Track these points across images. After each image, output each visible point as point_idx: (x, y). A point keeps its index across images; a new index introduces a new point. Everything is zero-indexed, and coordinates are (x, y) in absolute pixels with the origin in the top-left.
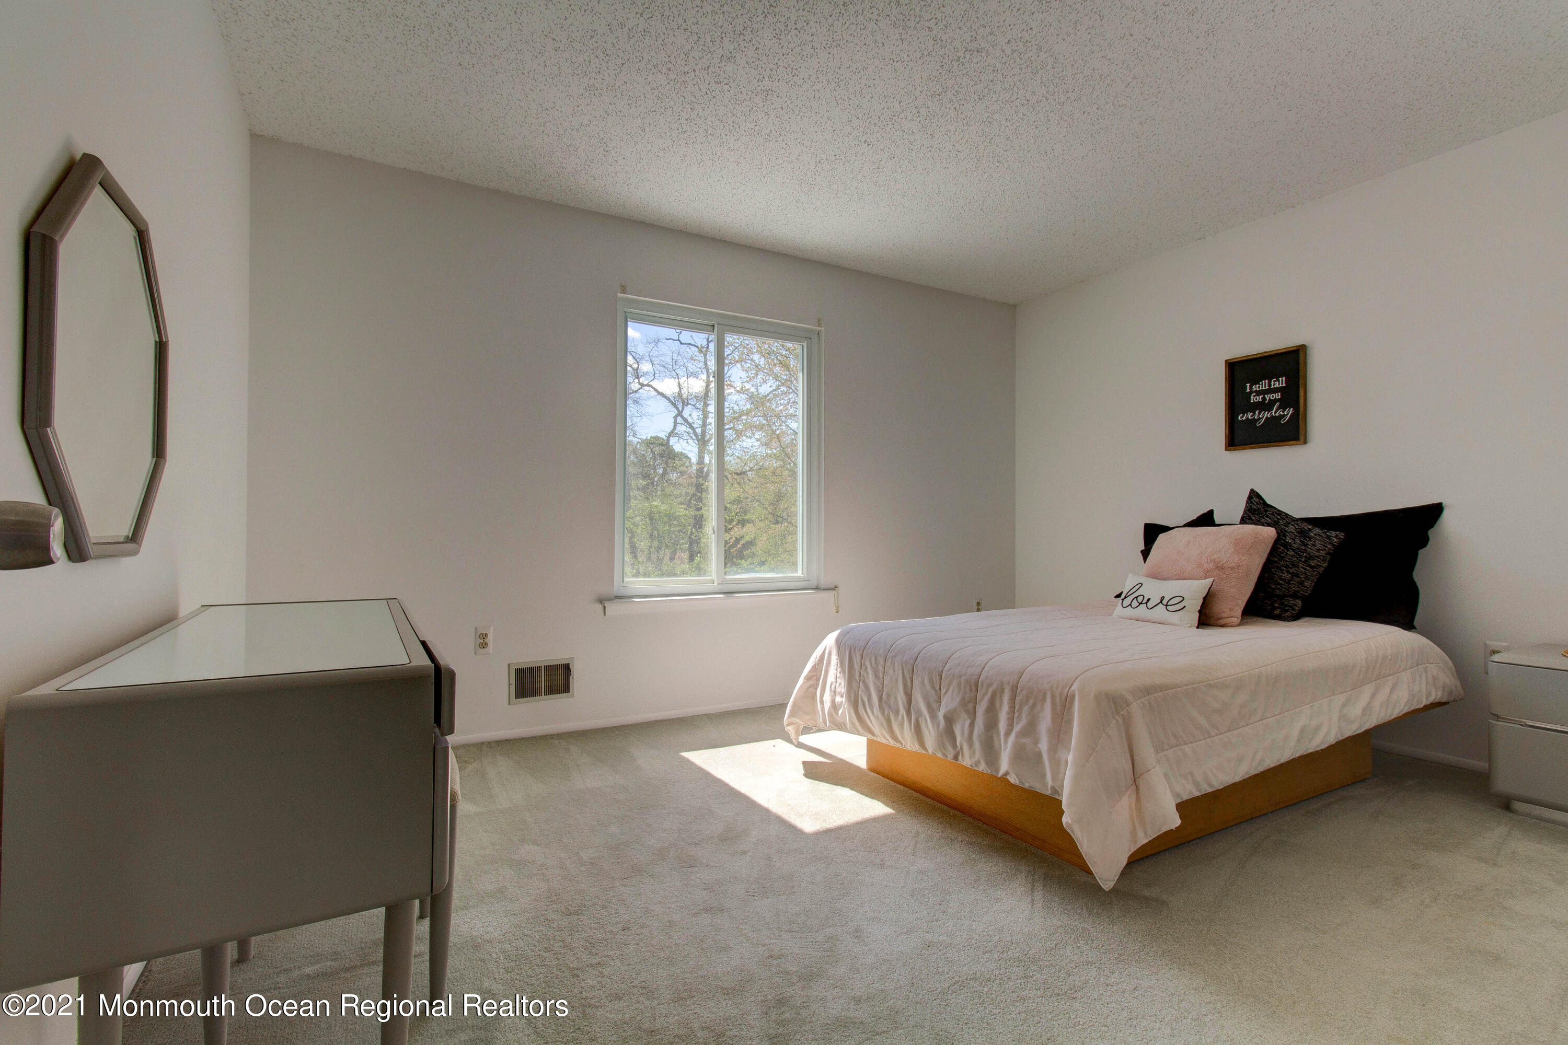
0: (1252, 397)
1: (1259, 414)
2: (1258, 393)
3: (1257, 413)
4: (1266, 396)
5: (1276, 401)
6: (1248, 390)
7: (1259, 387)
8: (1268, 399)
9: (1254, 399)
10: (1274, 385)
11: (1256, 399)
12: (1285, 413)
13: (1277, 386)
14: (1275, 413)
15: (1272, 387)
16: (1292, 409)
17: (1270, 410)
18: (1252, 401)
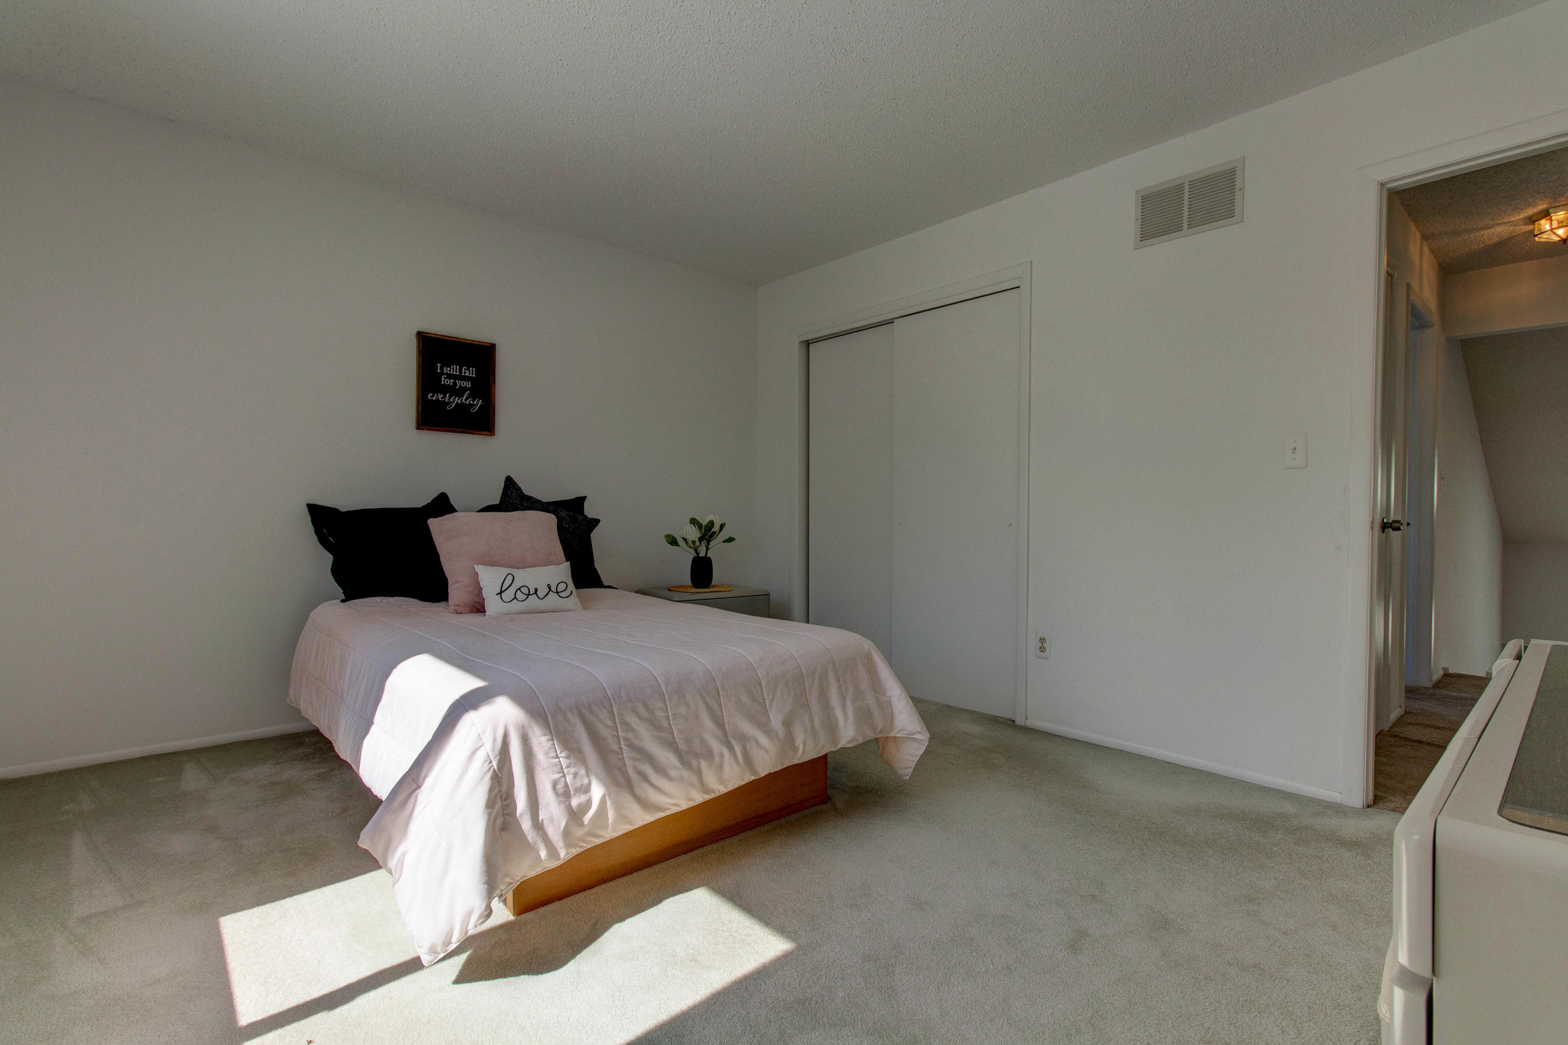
0: (443, 379)
1: (450, 398)
2: (449, 376)
3: (447, 395)
4: (457, 381)
5: (466, 389)
6: (439, 371)
7: (450, 371)
8: (459, 385)
9: (444, 381)
10: (465, 373)
11: (447, 382)
12: (475, 403)
13: (467, 374)
14: (466, 400)
15: (463, 374)
16: (481, 401)
17: (460, 396)
18: (443, 383)
